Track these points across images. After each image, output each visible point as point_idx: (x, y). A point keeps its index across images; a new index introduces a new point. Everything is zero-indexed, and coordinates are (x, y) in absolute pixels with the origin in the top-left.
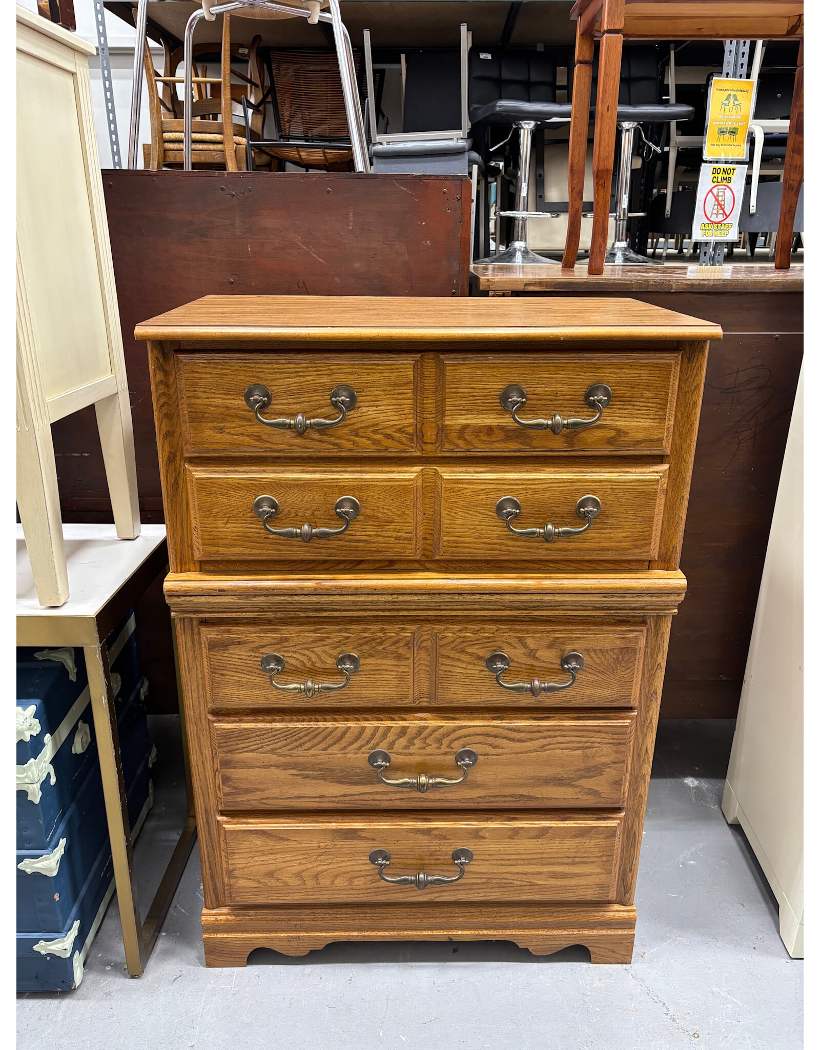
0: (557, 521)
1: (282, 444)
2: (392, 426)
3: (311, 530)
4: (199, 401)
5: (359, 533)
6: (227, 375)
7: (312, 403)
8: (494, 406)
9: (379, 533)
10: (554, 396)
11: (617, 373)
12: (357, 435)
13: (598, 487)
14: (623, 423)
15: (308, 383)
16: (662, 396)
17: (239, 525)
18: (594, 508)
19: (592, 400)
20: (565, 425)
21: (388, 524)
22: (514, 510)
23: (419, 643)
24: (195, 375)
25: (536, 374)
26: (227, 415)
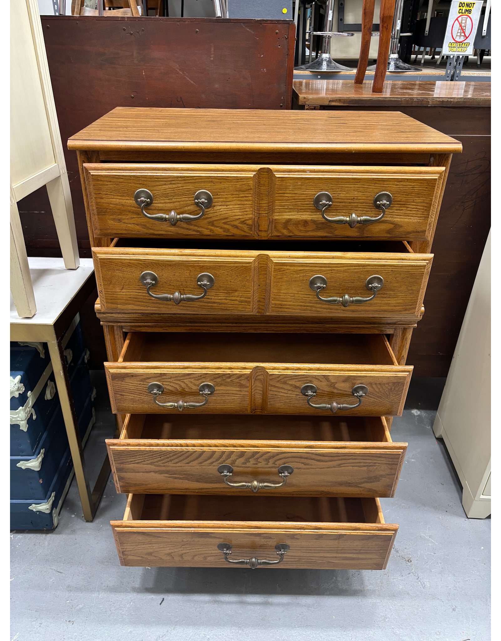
0: (352, 292)
1: (161, 231)
2: (238, 219)
3: (180, 296)
4: (103, 201)
5: (213, 297)
6: (122, 182)
7: (182, 203)
8: (309, 206)
9: (227, 298)
10: (352, 200)
11: (397, 185)
12: (213, 225)
13: (383, 270)
14: (399, 220)
15: (178, 188)
16: (428, 202)
17: (130, 291)
18: (378, 284)
19: (378, 204)
20: (359, 221)
21: (234, 292)
22: (322, 285)
23: (255, 377)
24: (99, 183)
25: (340, 185)
26: (123, 210)
